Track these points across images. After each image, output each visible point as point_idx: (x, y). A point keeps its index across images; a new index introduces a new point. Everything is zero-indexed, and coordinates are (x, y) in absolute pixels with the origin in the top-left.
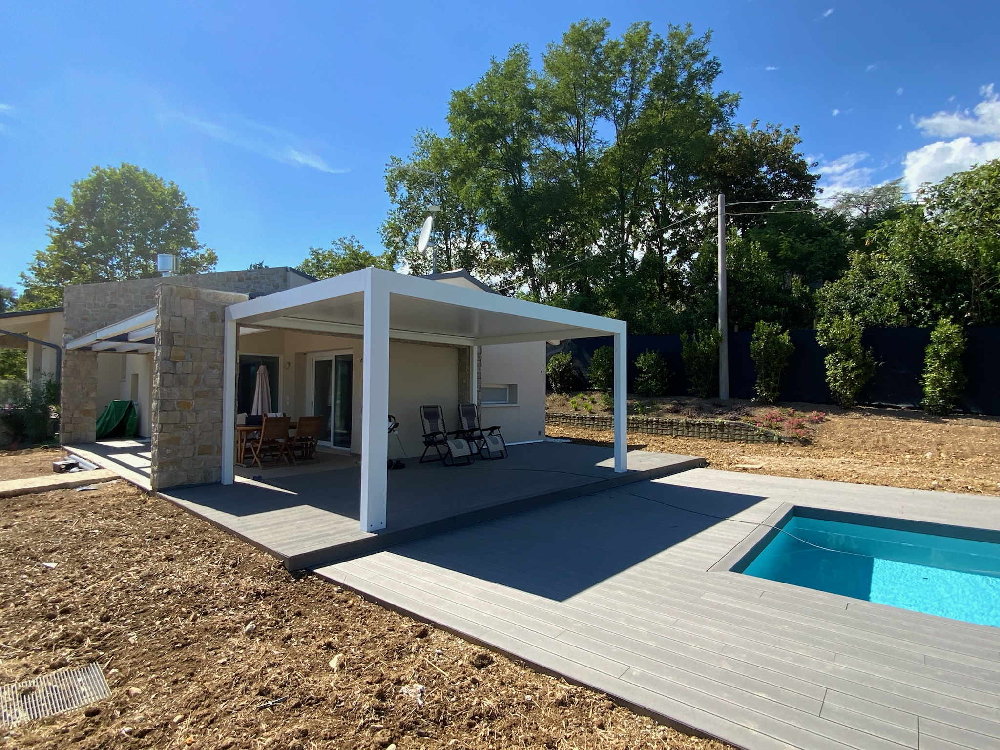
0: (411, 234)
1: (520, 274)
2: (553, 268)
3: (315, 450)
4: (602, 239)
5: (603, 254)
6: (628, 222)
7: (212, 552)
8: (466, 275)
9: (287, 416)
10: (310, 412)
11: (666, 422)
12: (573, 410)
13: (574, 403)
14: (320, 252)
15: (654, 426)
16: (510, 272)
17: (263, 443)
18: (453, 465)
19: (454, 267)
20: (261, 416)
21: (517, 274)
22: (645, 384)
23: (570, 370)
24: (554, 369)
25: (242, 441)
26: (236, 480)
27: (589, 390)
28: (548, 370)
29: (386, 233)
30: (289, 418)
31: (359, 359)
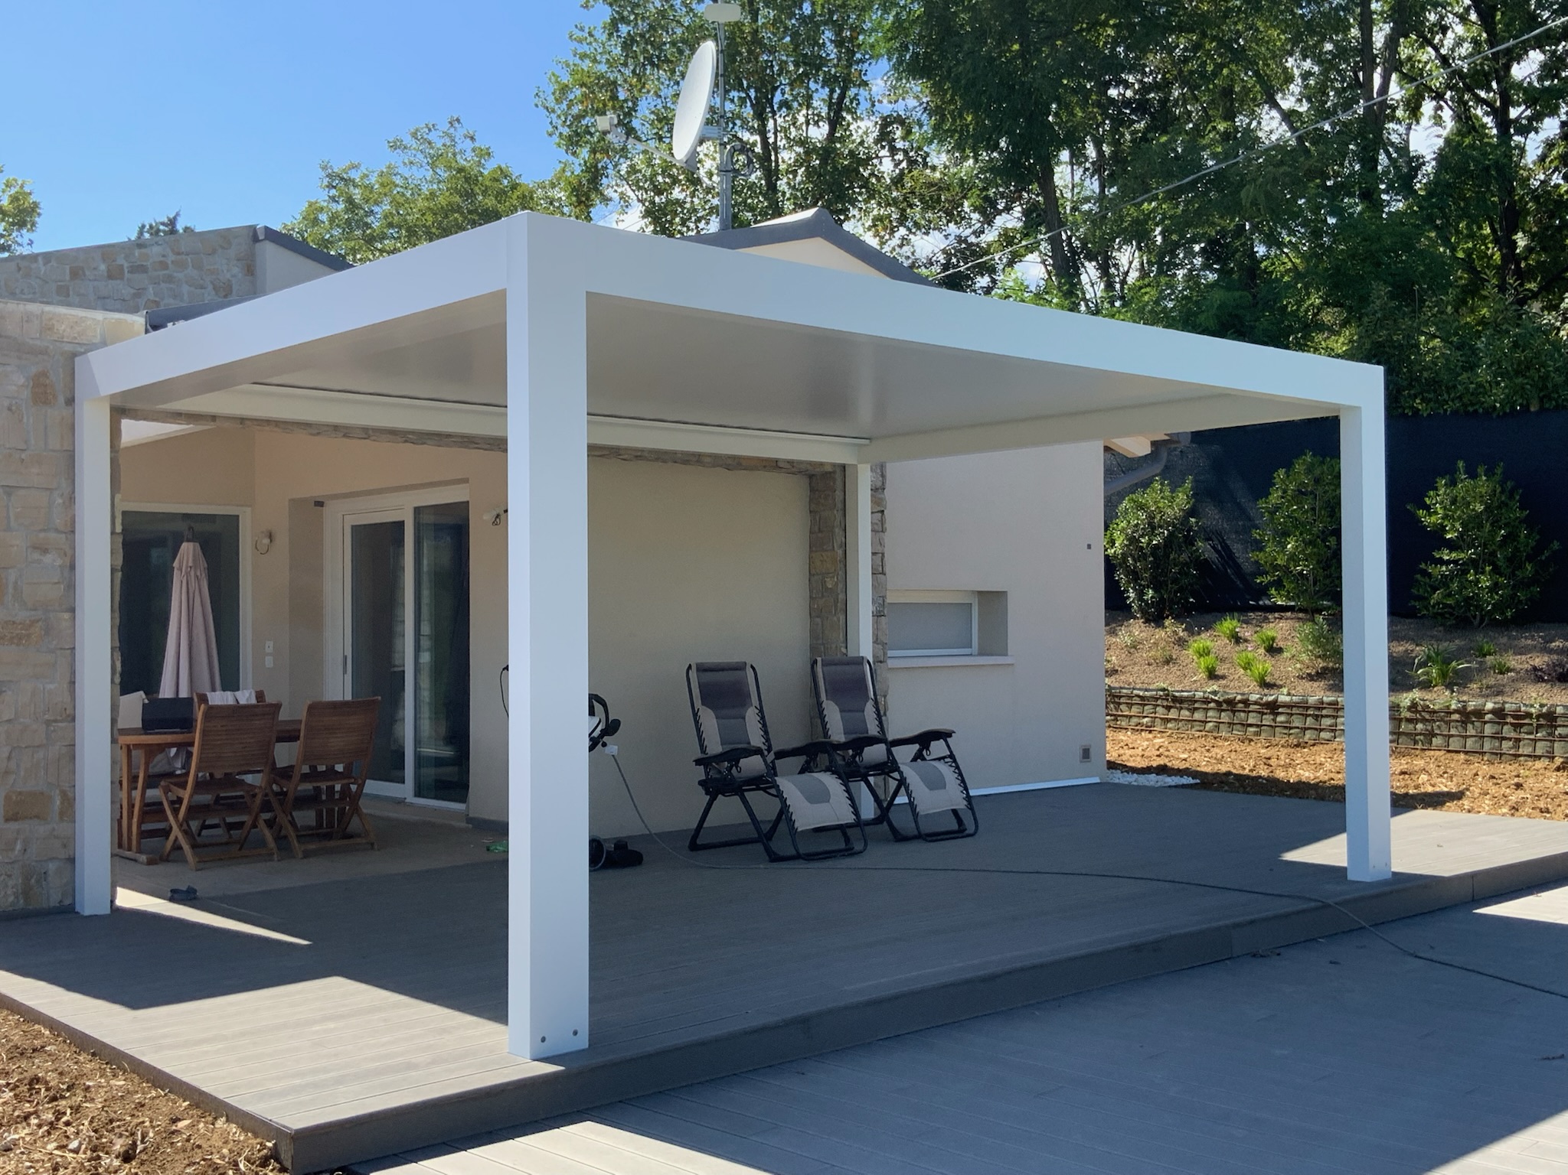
0: (646, 108)
1: (1011, 220)
2: (1124, 196)
3: (356, 809)
4: (1295, 88)
5: (1300, 139)
6: (1387, 28)
7: (59, 1115)
8: (830, 229)
9: (270, 699)
10: (339, 686)
11: (1529, 715)
12: (1202, 675)
13: (1204, 653)
14: (355, 175)
15: (1489, 730)
16: (976, 216)
17: (200, 786)
18: (797, 857)
19: (788, 205)
20: (189, 701)
21: (1000, 221)
22: (1455, 586)
23: (1189, 541)
24: (1133, 540)
25: (133, 779)
26: (119, 902)
27: (1257, 608)
28: (1112, 542)
29: (564, 106)
30: (277, 707)
31: (488, 517)
